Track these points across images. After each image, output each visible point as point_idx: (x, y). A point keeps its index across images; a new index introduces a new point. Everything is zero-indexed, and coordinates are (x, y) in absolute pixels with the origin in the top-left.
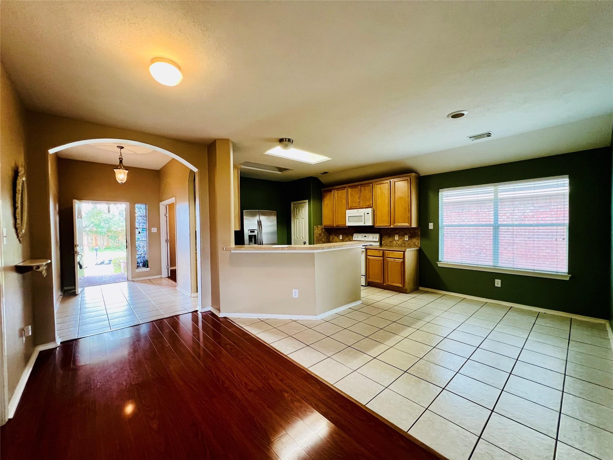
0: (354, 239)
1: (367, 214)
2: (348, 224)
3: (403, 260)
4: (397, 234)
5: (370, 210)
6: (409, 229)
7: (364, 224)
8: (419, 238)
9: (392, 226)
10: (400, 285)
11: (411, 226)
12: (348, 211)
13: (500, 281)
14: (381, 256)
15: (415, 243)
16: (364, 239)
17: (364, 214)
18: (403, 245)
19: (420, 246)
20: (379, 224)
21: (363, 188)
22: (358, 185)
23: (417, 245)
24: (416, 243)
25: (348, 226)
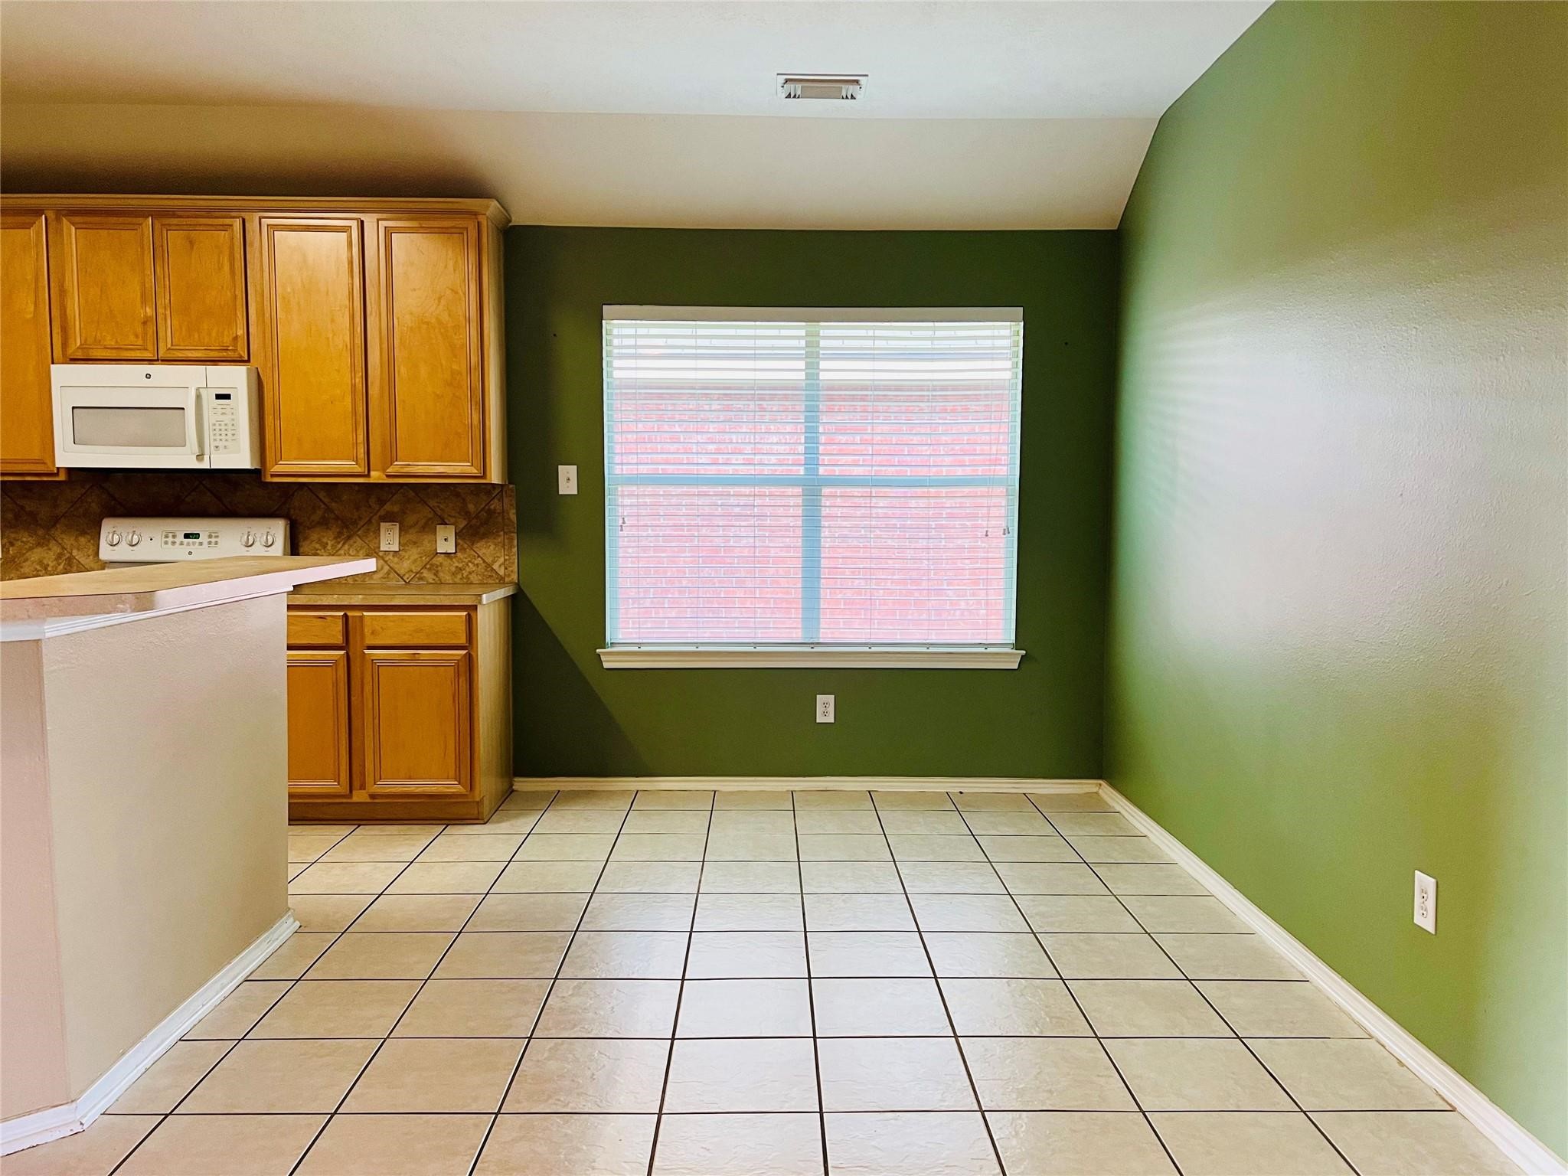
0: (106, 553)
1: (219, 397)
2: (69, 455)
3: (464, 652)
4: (389, 518)
5: (235, 378)
6: (458, 495)
7: (200, 457)
8: (511, 540)
9: (376, 477)
10: (452, 786)
11: (484, 477)
12: (62, 374)
13: (830, 699)
14: (339, 639)
15: (488, 566)
16: (186, 549)
17: (199, 397)
18: (429, 576)
19: (515, 577)
20: (288, 465)
21: (175, 239)
22: (142, 213)
23: (502, 572)
24: (496, 566)
25: (70, 471)
